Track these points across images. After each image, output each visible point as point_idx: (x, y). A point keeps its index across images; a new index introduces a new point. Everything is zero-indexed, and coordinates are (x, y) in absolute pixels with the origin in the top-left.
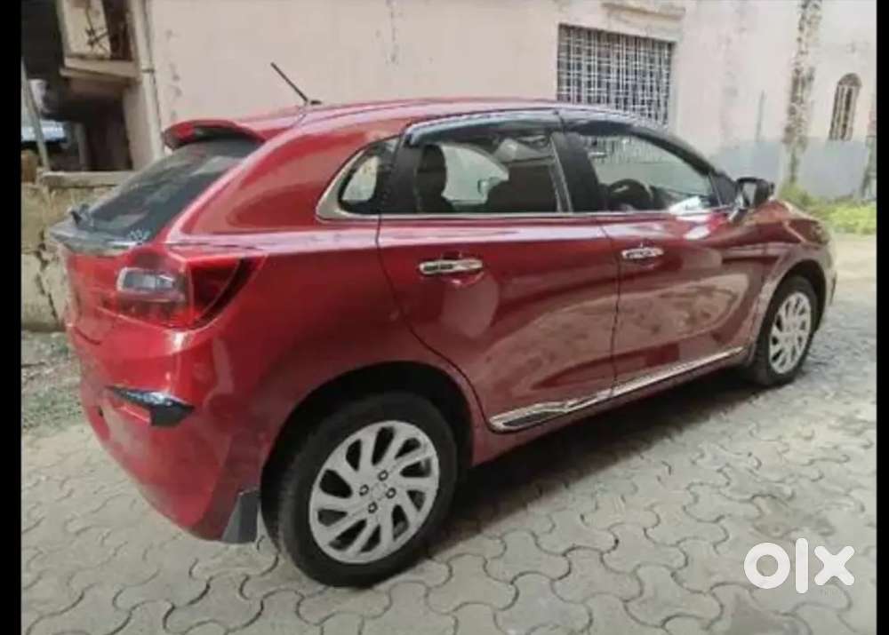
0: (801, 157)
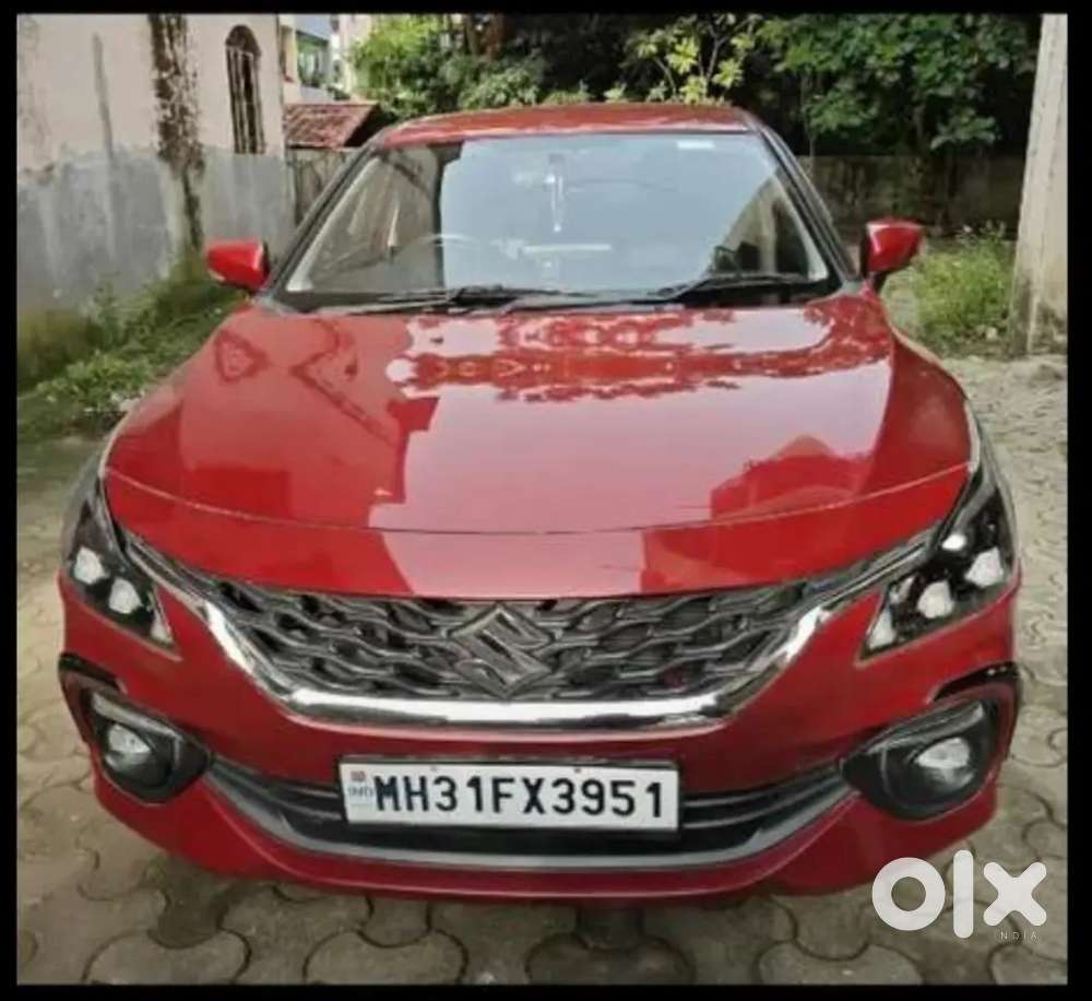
0: (200, 190)
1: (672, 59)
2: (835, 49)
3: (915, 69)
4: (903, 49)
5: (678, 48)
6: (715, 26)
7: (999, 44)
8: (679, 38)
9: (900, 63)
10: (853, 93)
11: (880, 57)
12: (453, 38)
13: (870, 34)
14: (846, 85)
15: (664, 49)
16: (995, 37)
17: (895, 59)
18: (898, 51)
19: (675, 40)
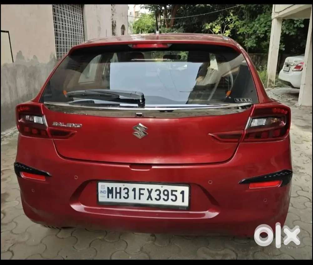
1: (214, 29)
2: (251, 28)
3: (267, 34)
4: (265, 29)
5: (215, 27)
6: (225, 22)
7: (287, 28)
8: (216, 25)
9: (264, 32)
10: (255, 38)
11: (260, 31)
12: (161, 23)
13: (258, 26)
14: (253, 37)
15: (212, 27)
16: (286, 27)
17: (263, 31)
18: (264, 29)
19: (215, 25)
